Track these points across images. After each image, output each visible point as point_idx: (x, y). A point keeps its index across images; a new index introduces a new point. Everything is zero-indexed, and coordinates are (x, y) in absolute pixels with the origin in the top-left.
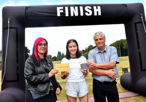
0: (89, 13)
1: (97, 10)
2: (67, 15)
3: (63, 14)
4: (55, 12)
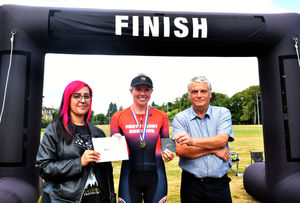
1: (200, 27)
2: (136, 33)
3: (127, 31)
4: (111, 25)
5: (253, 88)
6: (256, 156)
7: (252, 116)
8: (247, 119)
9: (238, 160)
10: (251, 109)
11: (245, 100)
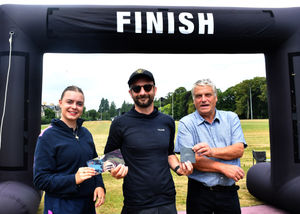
1: (206, 22)
2: (138, 30)
3: (130, 28)
4: (112, 22)
5: (246, 82)
6: (259, 156)
7: (245, 110)
11: (238, 94)
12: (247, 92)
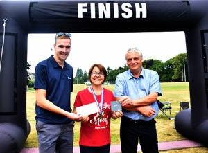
0: (127, 14)
2: (93, 16)
3: (87, 15)
4: (74, 11)
5: (181, 55)
6: (184, 105)
7: (180, 75)
8: (176, 78)
9: (170, 108)
10: (180, 71)
11: (175, 64)
12: (182, 62)
